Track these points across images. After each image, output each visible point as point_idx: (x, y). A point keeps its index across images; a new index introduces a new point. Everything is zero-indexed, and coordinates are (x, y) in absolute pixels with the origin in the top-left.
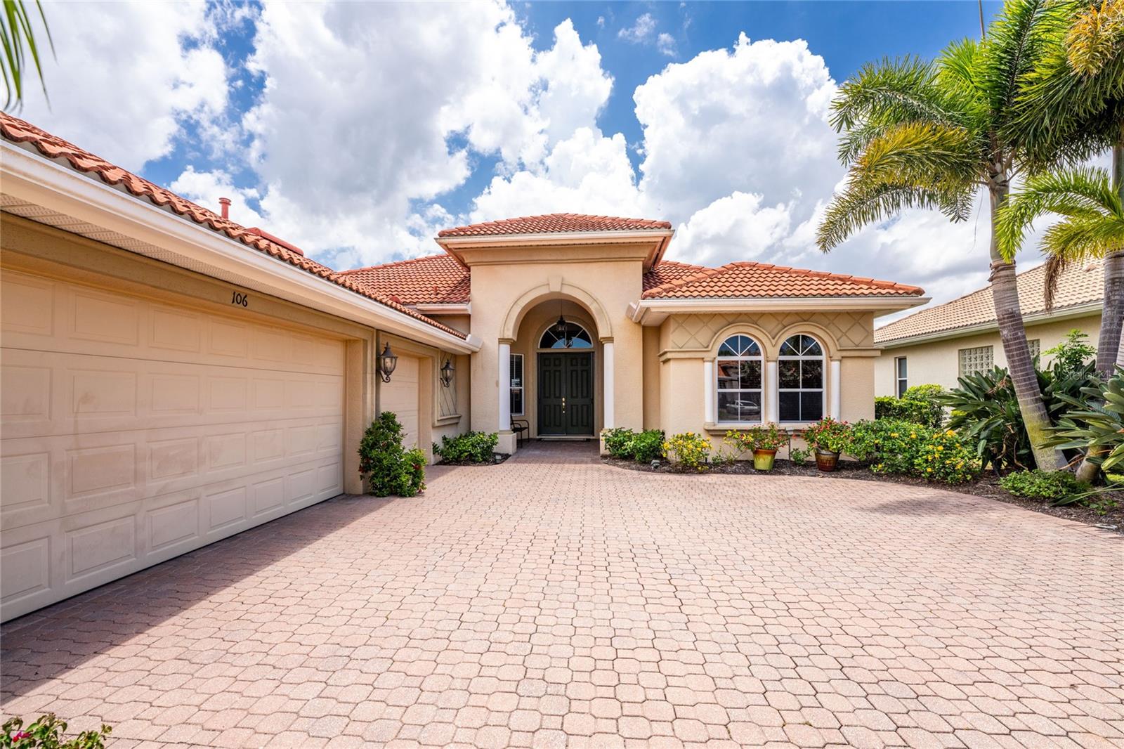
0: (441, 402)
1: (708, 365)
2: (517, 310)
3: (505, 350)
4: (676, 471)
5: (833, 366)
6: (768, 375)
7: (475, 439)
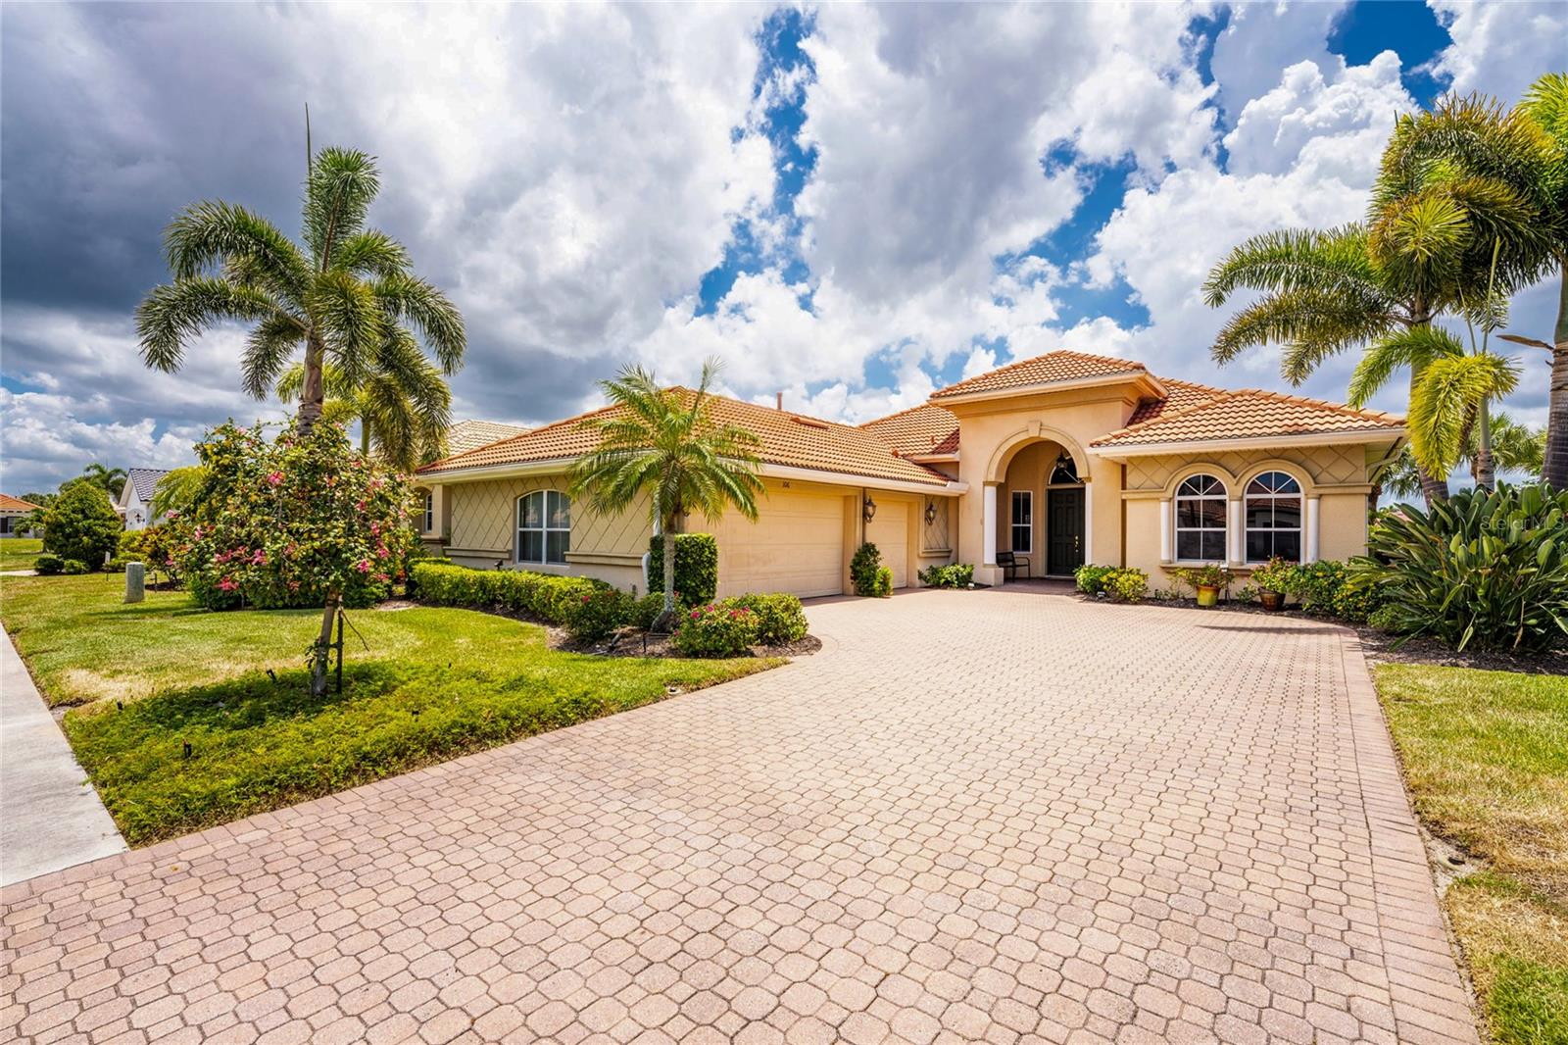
0: (927, 537)
1: (1164, 506)
2: (1000, 454)
3: (991, 493)
4: (1114, 602)
5: (1312, 504)
6: (1235, 513)
7: (952, 569)
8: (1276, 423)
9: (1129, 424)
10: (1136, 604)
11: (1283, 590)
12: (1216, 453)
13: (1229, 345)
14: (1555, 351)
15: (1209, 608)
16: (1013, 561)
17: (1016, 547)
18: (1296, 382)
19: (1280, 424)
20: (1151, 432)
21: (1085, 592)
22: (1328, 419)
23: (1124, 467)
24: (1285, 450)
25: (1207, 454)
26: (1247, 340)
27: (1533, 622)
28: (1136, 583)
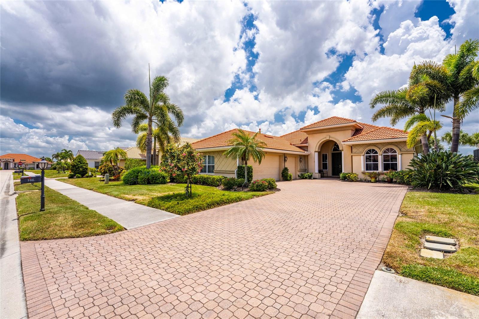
0: (300, 166)
1: (362, 157)
2: (319, 144)
3: (317, 154)
4: (350, 182)
5: (400, 156)
6: (380, 159)
7: (307, 174)
8: (390, 136)
9: (353, 136)
10: (355, 182)
11: (392, 177)
12: (375, 143)
13: (376, 117)
14: (453, 119)
15: (374, 182)
16: (323, 172)
17: (324, 168)
18: (393, 125)
19: (391, 136)
20: (358, 138)
21: (342, 179)
22: (403, 135)
23: (352, 147)
24: (392, 142)
25: (373, 143)
26: (380, 116)
27: (443, 182)
28: (355, 176)
